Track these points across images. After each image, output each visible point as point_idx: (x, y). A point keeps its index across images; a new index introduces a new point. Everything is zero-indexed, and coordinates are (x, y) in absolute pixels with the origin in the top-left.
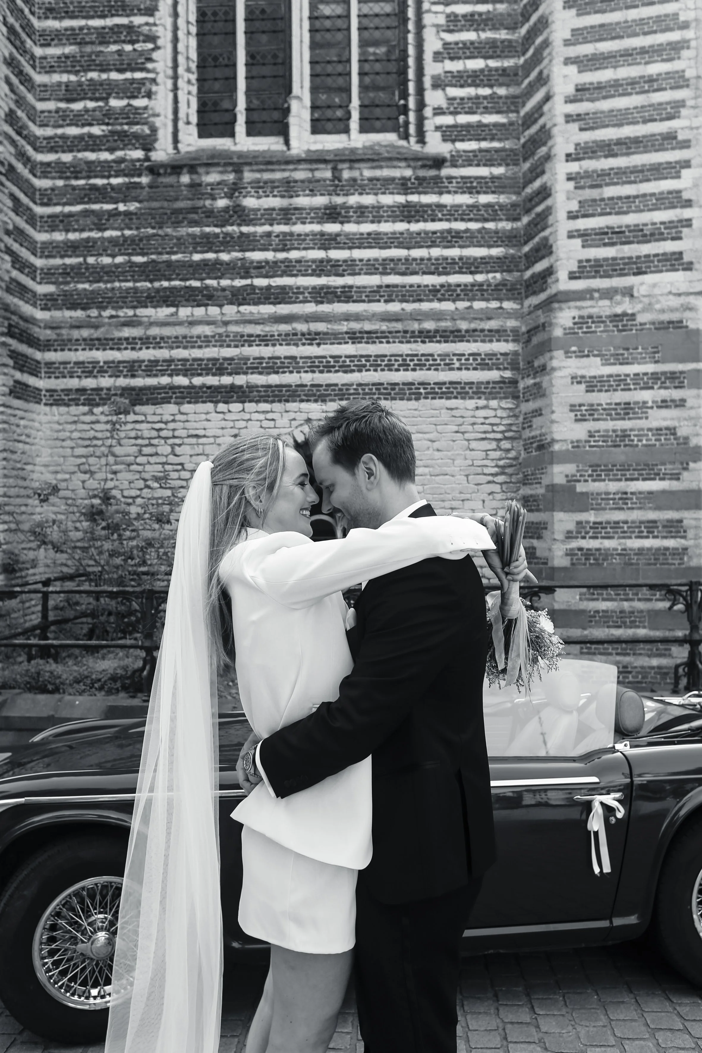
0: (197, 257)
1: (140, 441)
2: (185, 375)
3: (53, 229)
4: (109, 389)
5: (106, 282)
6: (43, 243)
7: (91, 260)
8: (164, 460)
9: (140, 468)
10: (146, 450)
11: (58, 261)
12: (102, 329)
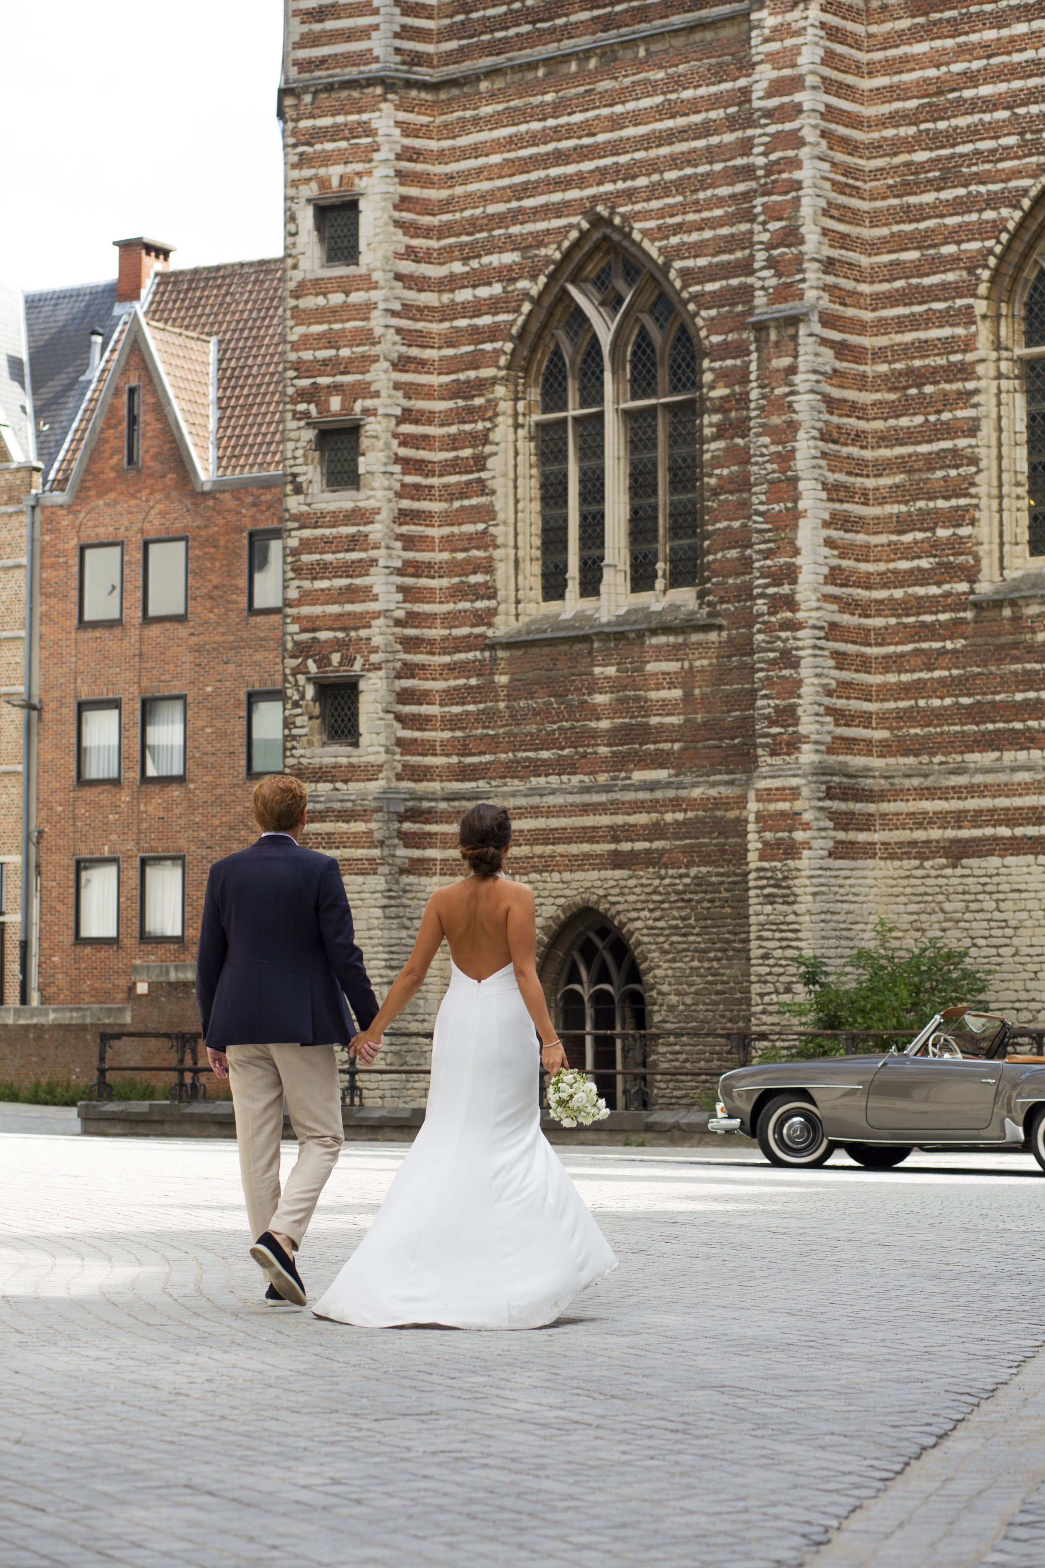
0: (1019, 697)
1: (967, 897)
2: (1007, 826)
3: (887, 670)
4: (938, 842)
5: (936, 726)
6: (878, 685)
7: (922, 703)
8: (989, 916)
9: (967, 925)
10: (974, 906)
11: (891, 705)
12: (931, 778)
